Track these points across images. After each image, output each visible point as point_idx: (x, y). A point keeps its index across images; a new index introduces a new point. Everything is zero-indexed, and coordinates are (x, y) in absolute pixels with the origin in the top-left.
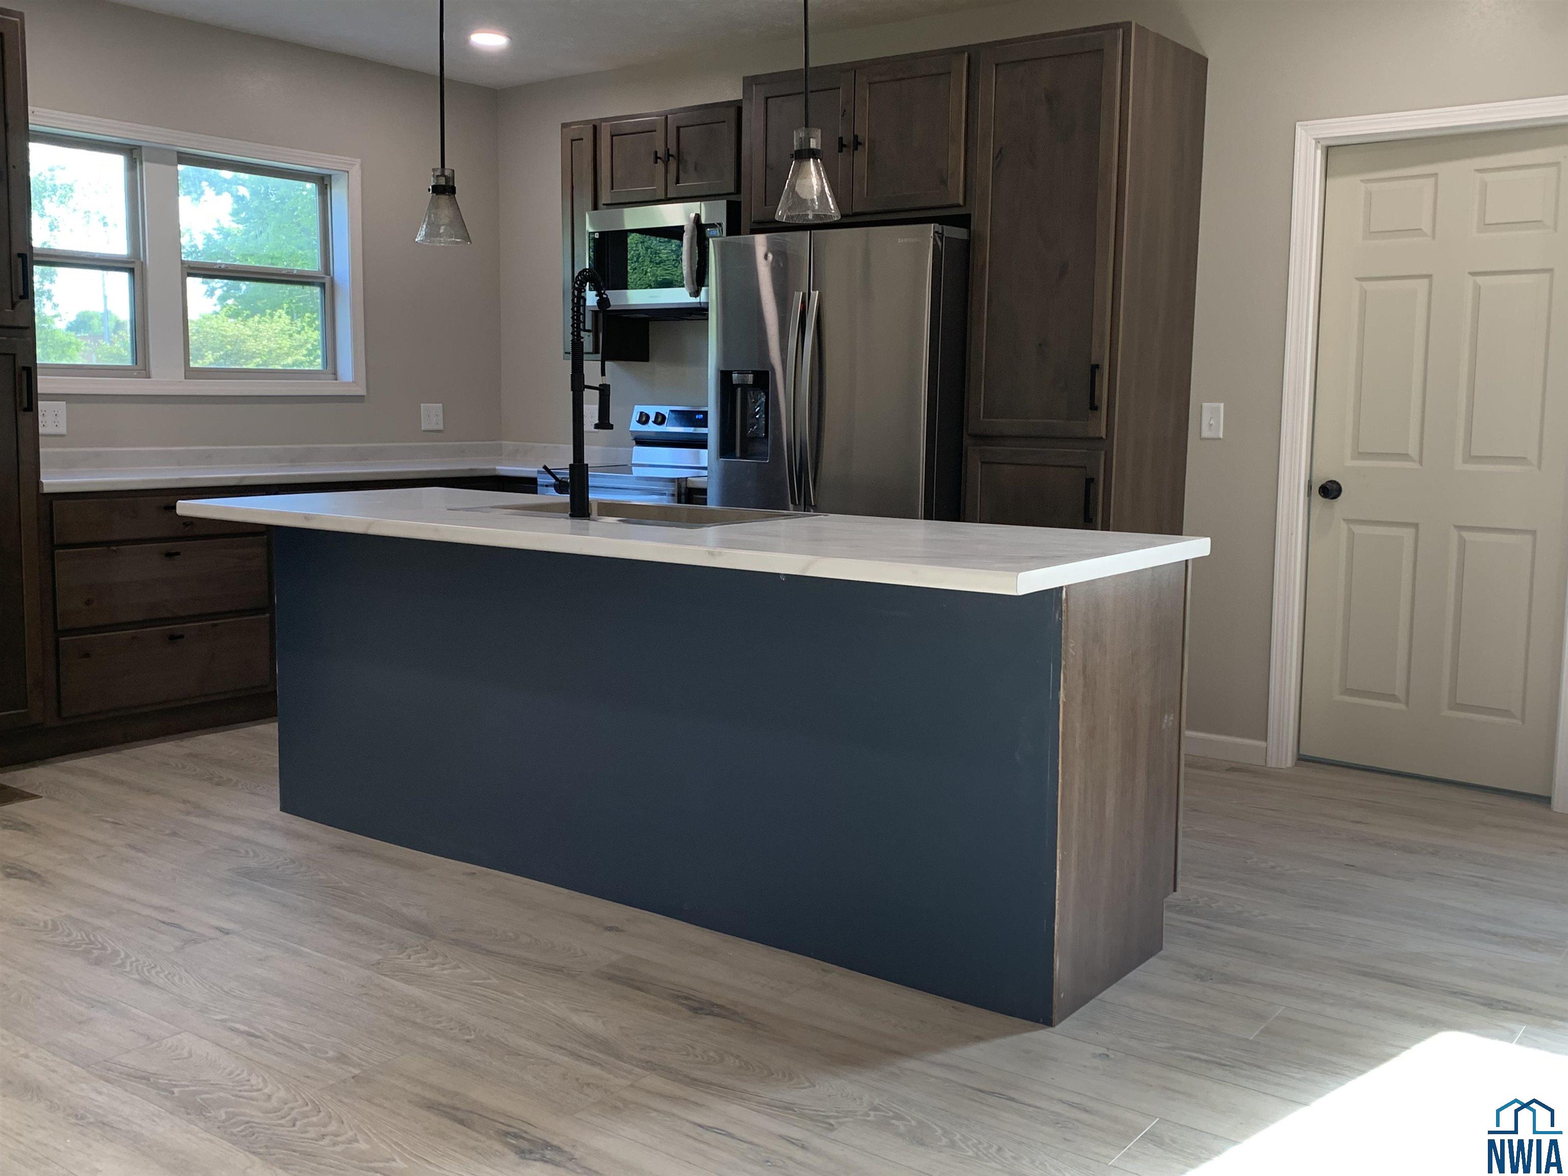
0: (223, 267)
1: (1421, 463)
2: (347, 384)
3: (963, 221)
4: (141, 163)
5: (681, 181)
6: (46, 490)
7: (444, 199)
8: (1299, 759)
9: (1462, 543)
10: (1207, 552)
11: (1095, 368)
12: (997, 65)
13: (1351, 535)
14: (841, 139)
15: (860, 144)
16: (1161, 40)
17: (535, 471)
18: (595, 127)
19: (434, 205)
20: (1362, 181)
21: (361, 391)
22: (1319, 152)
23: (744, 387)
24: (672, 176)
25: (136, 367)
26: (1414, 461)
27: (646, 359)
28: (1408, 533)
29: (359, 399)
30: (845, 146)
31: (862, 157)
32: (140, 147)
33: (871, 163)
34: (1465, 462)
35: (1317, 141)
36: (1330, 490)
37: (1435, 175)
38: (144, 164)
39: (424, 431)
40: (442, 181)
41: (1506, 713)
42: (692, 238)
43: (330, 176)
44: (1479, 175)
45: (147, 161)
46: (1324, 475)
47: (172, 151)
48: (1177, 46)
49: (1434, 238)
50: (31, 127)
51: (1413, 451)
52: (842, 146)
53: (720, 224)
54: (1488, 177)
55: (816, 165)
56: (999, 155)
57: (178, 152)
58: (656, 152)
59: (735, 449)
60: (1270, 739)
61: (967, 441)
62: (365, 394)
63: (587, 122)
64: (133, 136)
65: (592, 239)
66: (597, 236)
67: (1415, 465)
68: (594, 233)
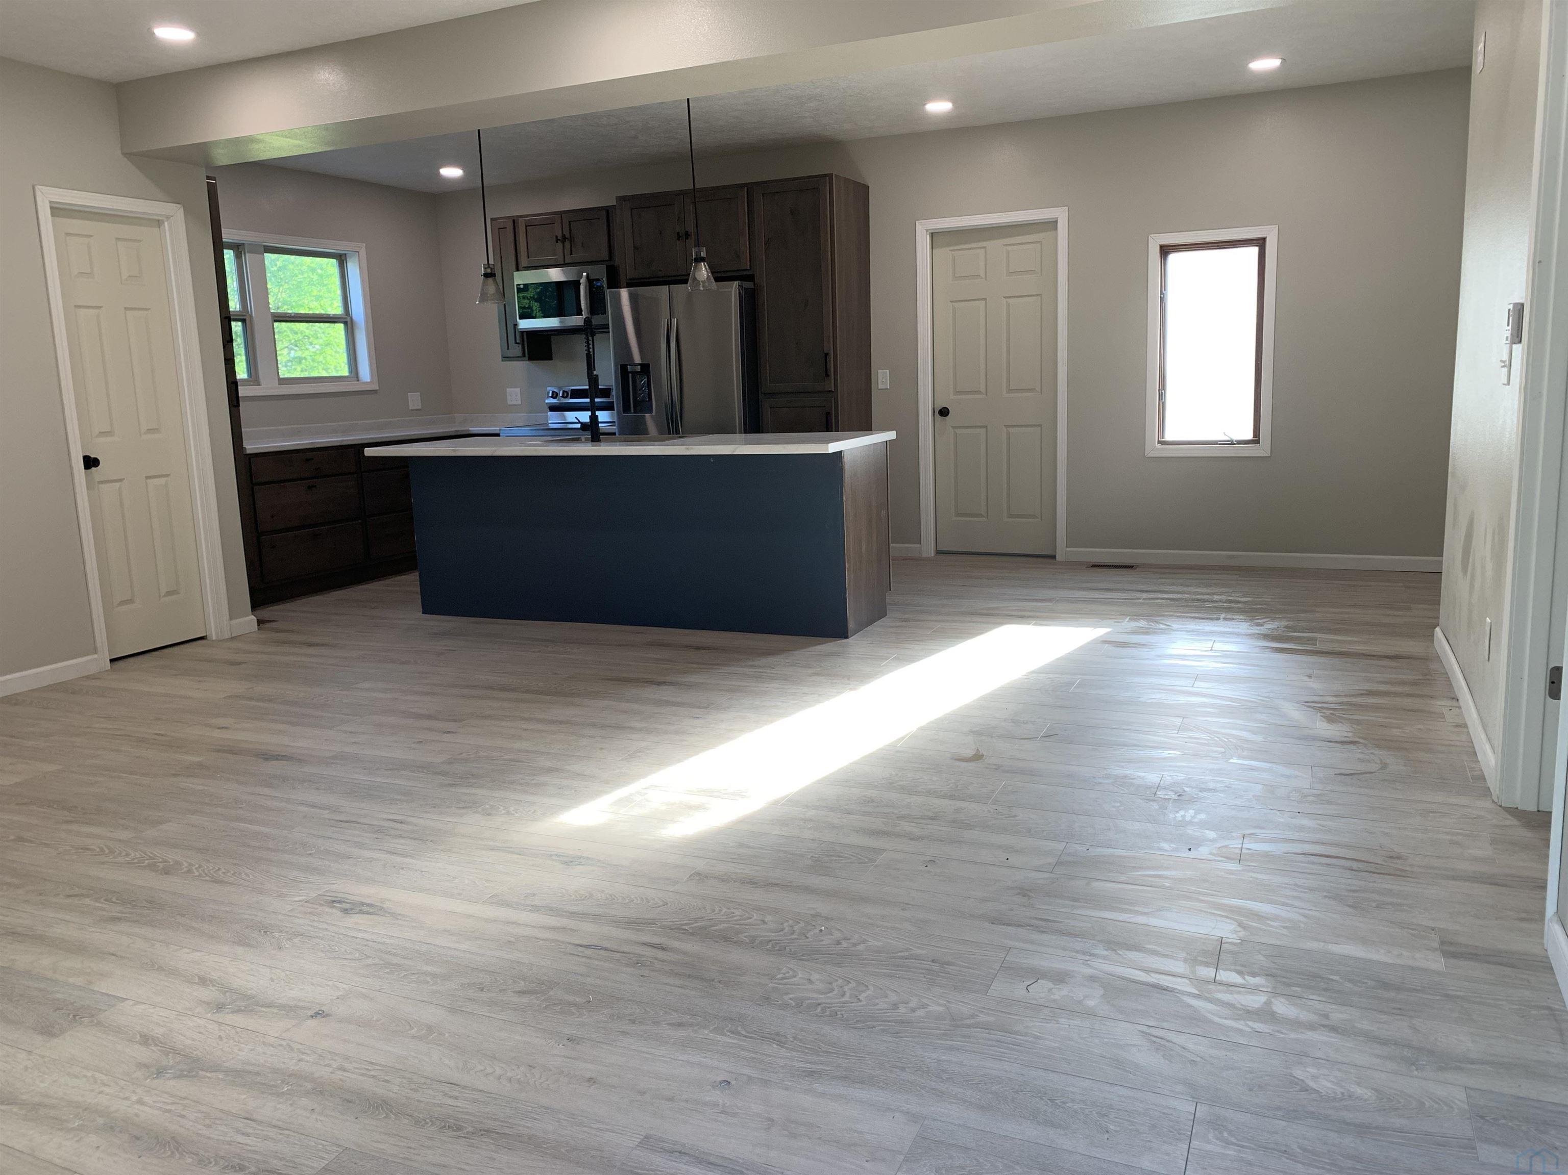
0: (293, 315)
1: (986, 395)
2: (367, 383)
3: (750, 278)
4: (245, 254)
5: (573, 253)
6: (248, 452)
7: (490, 280)
8: (937, 553)
9: (1008, 434)
10: (894, 437)
11: (827, 355)
12: (763, 194)
13: (956, 435)
14: (678, 233)
15: (689, 235)
16: (847, 180)
18: (514, 221)
19: (484, 284)
20: (950, 250)
21: (375, 387)
22: (928, 236)
23: (634, 373)
24: (567, 251)
25: (251, 379)
26: (983, 394)
27: (551, 359)
28: (983, 431)
29: (374, 392)
30: (681, 237)
31: (690, 243)
32: (244, 244)
34: (1007, 392)
35: (927, 231)
36: (944, 412)
37: (985, 247)
38: (247, 255)
39: (412, 410)
40: (489, 271)
41: (1034, 516)
42: (586, 287)
43: (345, 254)
44: (1005, 247)
45: (249, 252)
46: (940, 405)
47: (261, 245)
48: (855, 182)
49: (986, 280)
50: (224, 240)
51: (983, 389)
52: (679, 237)
53: (602, 279)
54: (1009, 248)
55: (704, 264)
56: (767, 243)
57: (264, 246)
58: (557, 237)
59: (630, 408)
60: (922, 542)
61: (761, 396)
62: (377, 388)
63: (509, 217)
64: (236, 237)
65: (517, 289)
66: (522, 286)
67: (984, 396)
68: (520, 285)
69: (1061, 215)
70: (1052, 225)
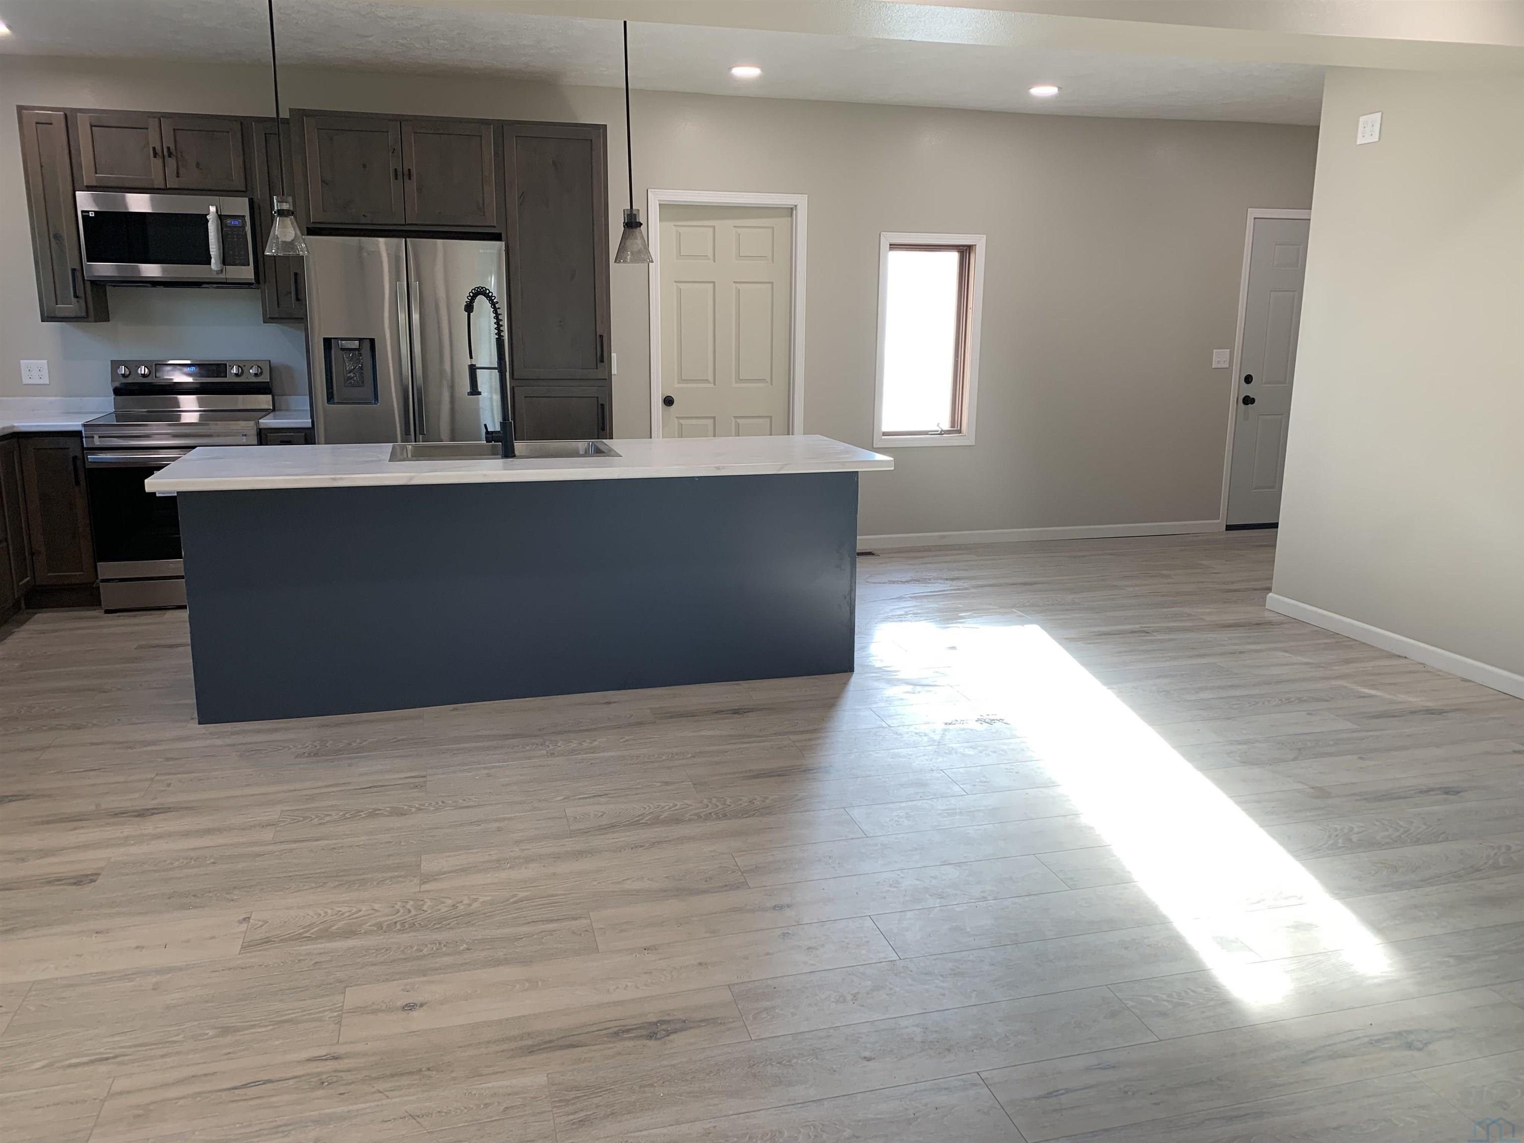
1: (714, 384)
3: (498, 237)
5: (182, 173)
9: (737, 425)
11: (600, 337)
12: (517, 136)
13: (680, 425)
14: (396, 170)
15: (412, 175)
17: (79, 425)
18: (66, 116)
20: (674, 225)
22: (659, 208)
24: (171, 170)
26: (710, 383)
27: (105, 321)
28: (710, 422)
31: (412, 186)
33: (419, 190)
34: (736, 383)
35: (658, 201)
36: (670, 401)
37: (715, 227)
42: (217, 227)
44: (735, 229)
46: (667, 393)
49: (714, 261)
51: (710, 377)
52: (397, 175)
53: (244, 217)
54: (739, 230)
58: (154, 149)
59: (333, 396)
61: (513, 383)
63: (55, 109)
65: (83, 217)
66: (92, 215)
67: (712, 385)
68: (88, 212)
69: (801, 201)
70: (791, 211)
